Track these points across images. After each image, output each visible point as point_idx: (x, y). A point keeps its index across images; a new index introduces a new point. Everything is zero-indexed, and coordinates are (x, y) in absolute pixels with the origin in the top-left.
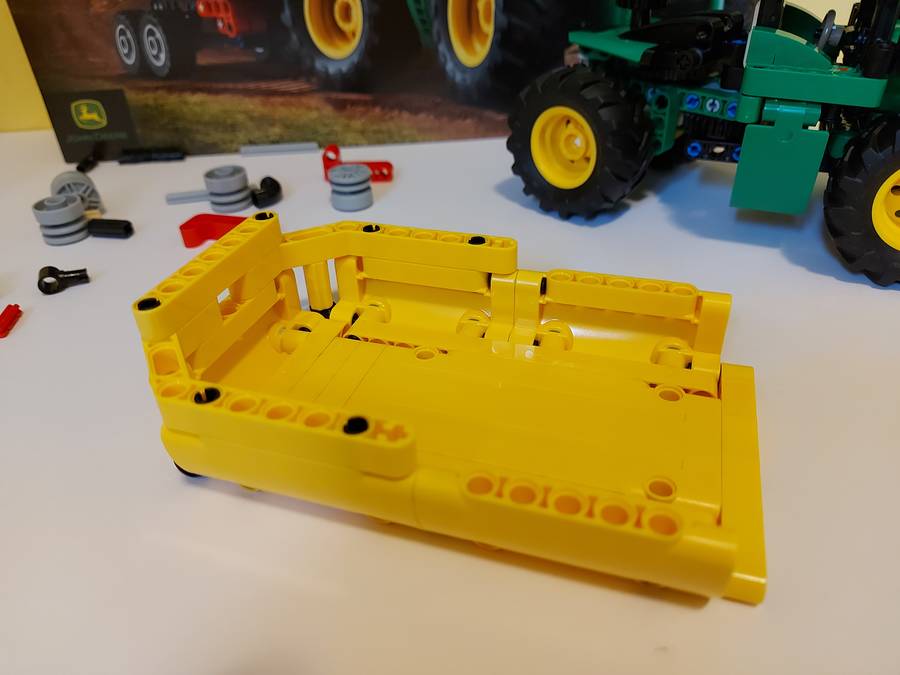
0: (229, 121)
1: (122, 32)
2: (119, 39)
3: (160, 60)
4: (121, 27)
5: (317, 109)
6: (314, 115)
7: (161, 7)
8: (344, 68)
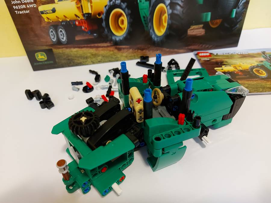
0: (85, 56)
1: (52, 32)
2: (51, 34)
3: (64, 39)
4: (51, 30)
5: (113, 51)
6: (112, 52)
7: (64, 23)
8: (121, 39)
